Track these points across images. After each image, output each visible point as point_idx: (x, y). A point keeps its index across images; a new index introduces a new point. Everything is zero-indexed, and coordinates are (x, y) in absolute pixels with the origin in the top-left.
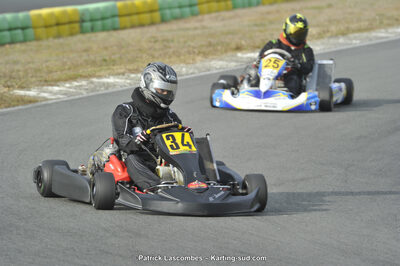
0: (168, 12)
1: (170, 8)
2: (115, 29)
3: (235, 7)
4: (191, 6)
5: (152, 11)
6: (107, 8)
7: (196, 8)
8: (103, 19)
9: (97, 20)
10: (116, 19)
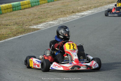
0: (32, 4)
1: (33, 3)
2: (21, 10)
3: (48, 2)
4: (38, 2)
5: (29, 4)
6: (18, 4)
7: (39, 3)
8: (18, 7)
9: (16, 7)
10: (21, 6)
